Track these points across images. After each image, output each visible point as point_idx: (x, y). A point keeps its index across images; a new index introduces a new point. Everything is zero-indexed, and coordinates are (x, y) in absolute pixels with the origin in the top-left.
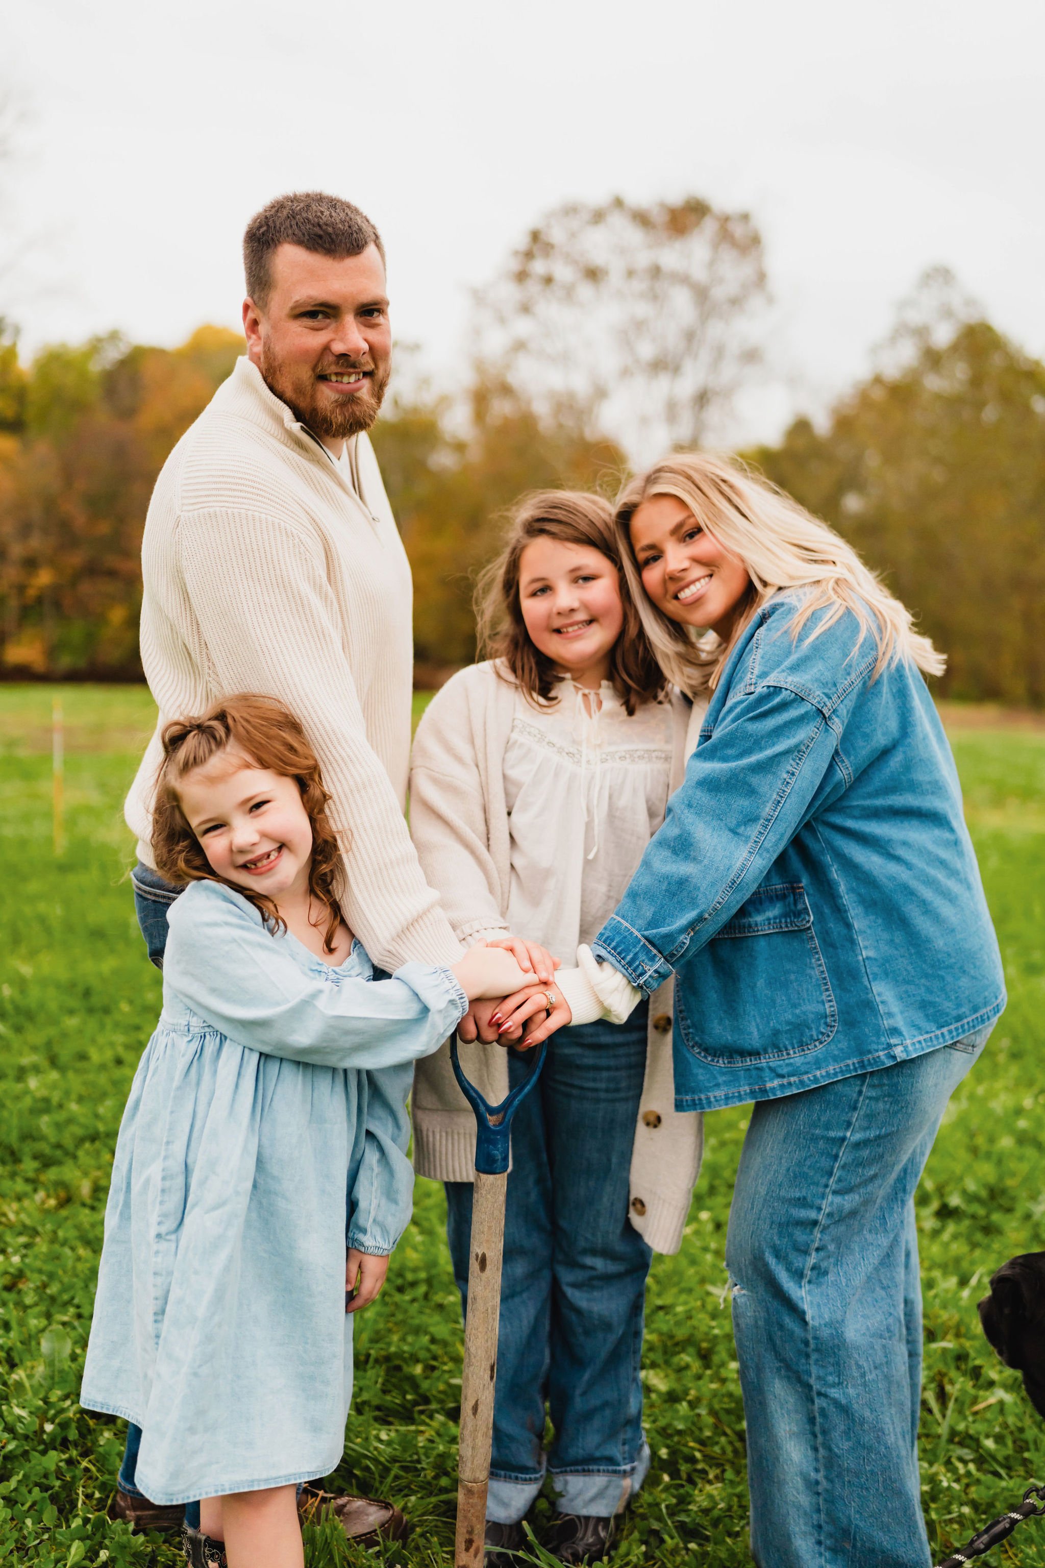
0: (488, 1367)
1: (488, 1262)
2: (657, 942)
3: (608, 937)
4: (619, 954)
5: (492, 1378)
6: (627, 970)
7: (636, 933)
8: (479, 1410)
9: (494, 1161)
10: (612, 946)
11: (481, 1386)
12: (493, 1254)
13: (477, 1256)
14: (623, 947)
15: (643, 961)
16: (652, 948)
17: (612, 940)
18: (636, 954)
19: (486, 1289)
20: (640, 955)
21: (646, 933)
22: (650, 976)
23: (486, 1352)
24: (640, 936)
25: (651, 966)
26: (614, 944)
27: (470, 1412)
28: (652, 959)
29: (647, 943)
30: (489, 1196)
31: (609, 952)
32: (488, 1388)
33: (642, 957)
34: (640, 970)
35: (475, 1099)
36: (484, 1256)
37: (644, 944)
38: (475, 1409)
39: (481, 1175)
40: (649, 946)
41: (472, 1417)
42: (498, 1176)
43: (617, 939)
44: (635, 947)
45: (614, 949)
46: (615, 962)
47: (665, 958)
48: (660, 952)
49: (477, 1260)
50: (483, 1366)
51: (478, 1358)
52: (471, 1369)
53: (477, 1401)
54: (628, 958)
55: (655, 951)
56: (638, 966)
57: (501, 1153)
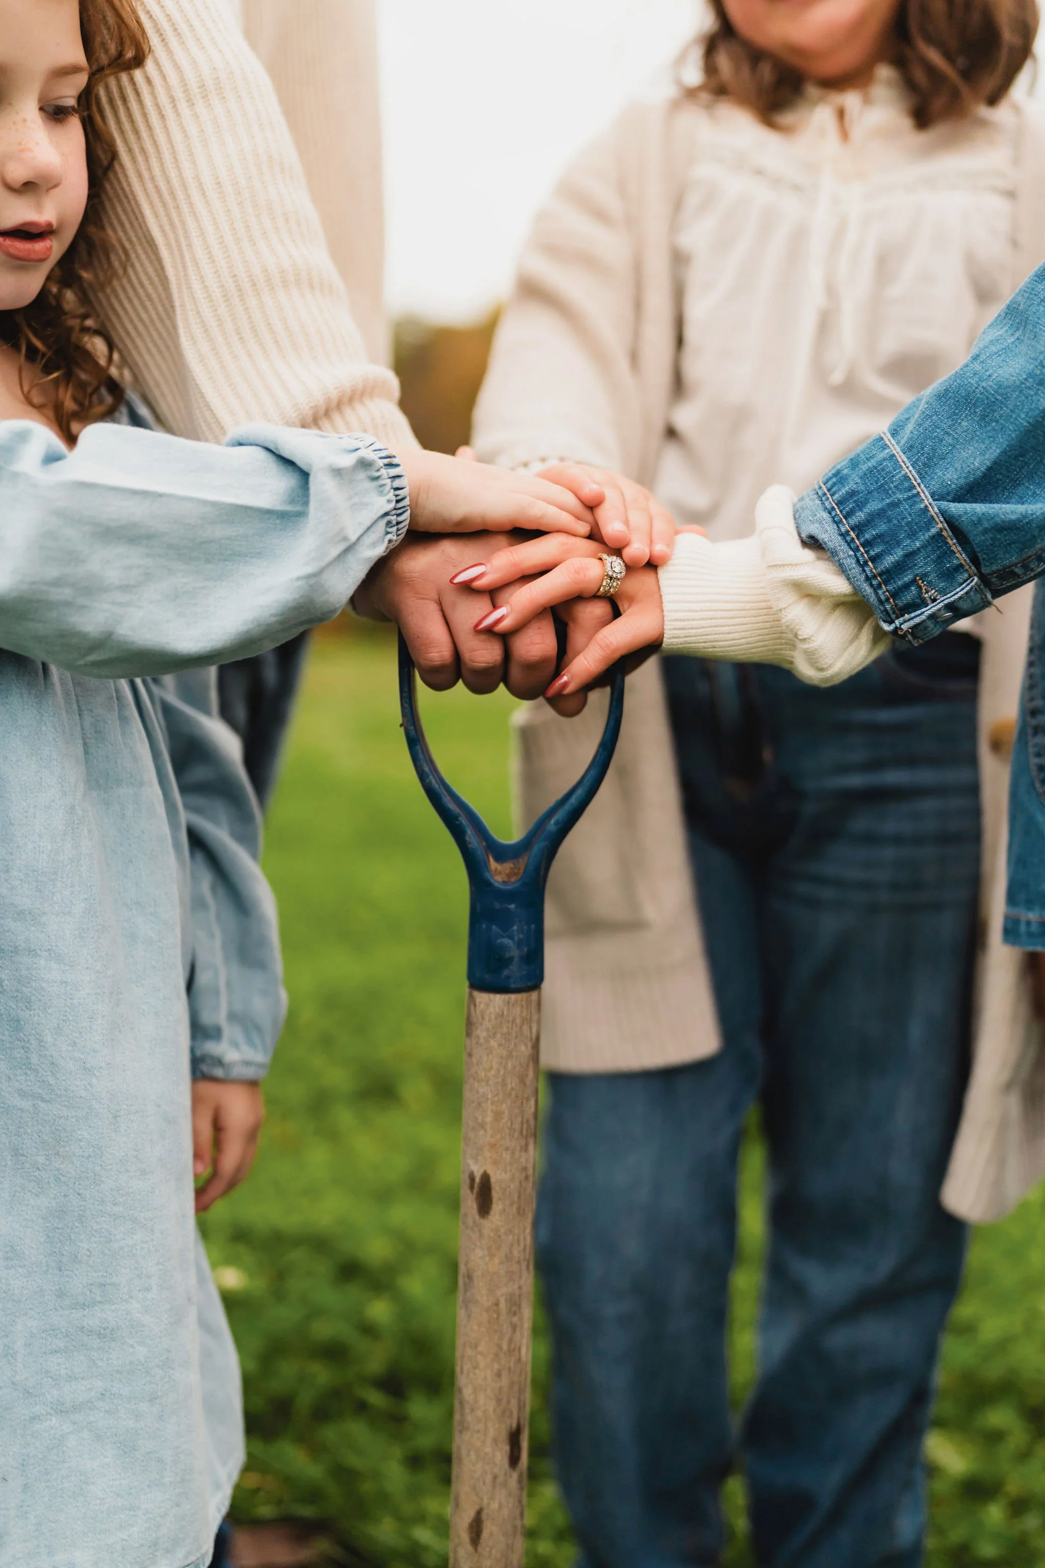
0: (504, 1436)
1: (495, 1195)
2: (977, 538)
3: (852, 494)
4: (867, 544)
5: (514, 1460)
6: (876, 589)
7: (926, 499)
8: (485, 1534)
9: (503, 962)
10: (854, 520)
11: (489, 1479)
12: (506, 1176)
13: (472, 1179)
14: (883, 527)
15: (924, 576)
16: (957, 548)
17: (860, 506)
18: (910, 555)
19: (492, 1256)
20: (920, 560)
21: (956, 508)
22: (932, 617)
23: (499, 1401)
24: (934, 511)
25: (943, 592)
26: (860, 516)
27: (465, 1537)
28: (950, 575)
29: (947, 533)
30: (493, 1043)
31: (844, 535)
32: (505, 1484)
33: (924, 565)
34: (909, 596)
35: (456, 818)
36: (486, 1178)
37: (939, 535)
38: (476, 1528)
39: (476, 994)
40: (952, 542)
41: (470, 1548)
42: (513, 997)
43: (874, 506)
44: (912, 535)
45: (859, 529)
46: (850, 563)
47: (982, 577)
48: (975, 560)
49: (472, 1187)
50: (492, 1432)
51: (479, 1413)
52: (466, 1436)
53: (479, 1513)
54: (889, 561)
55: (962, 557)
56: (907, 586)
57: (519, 945)
